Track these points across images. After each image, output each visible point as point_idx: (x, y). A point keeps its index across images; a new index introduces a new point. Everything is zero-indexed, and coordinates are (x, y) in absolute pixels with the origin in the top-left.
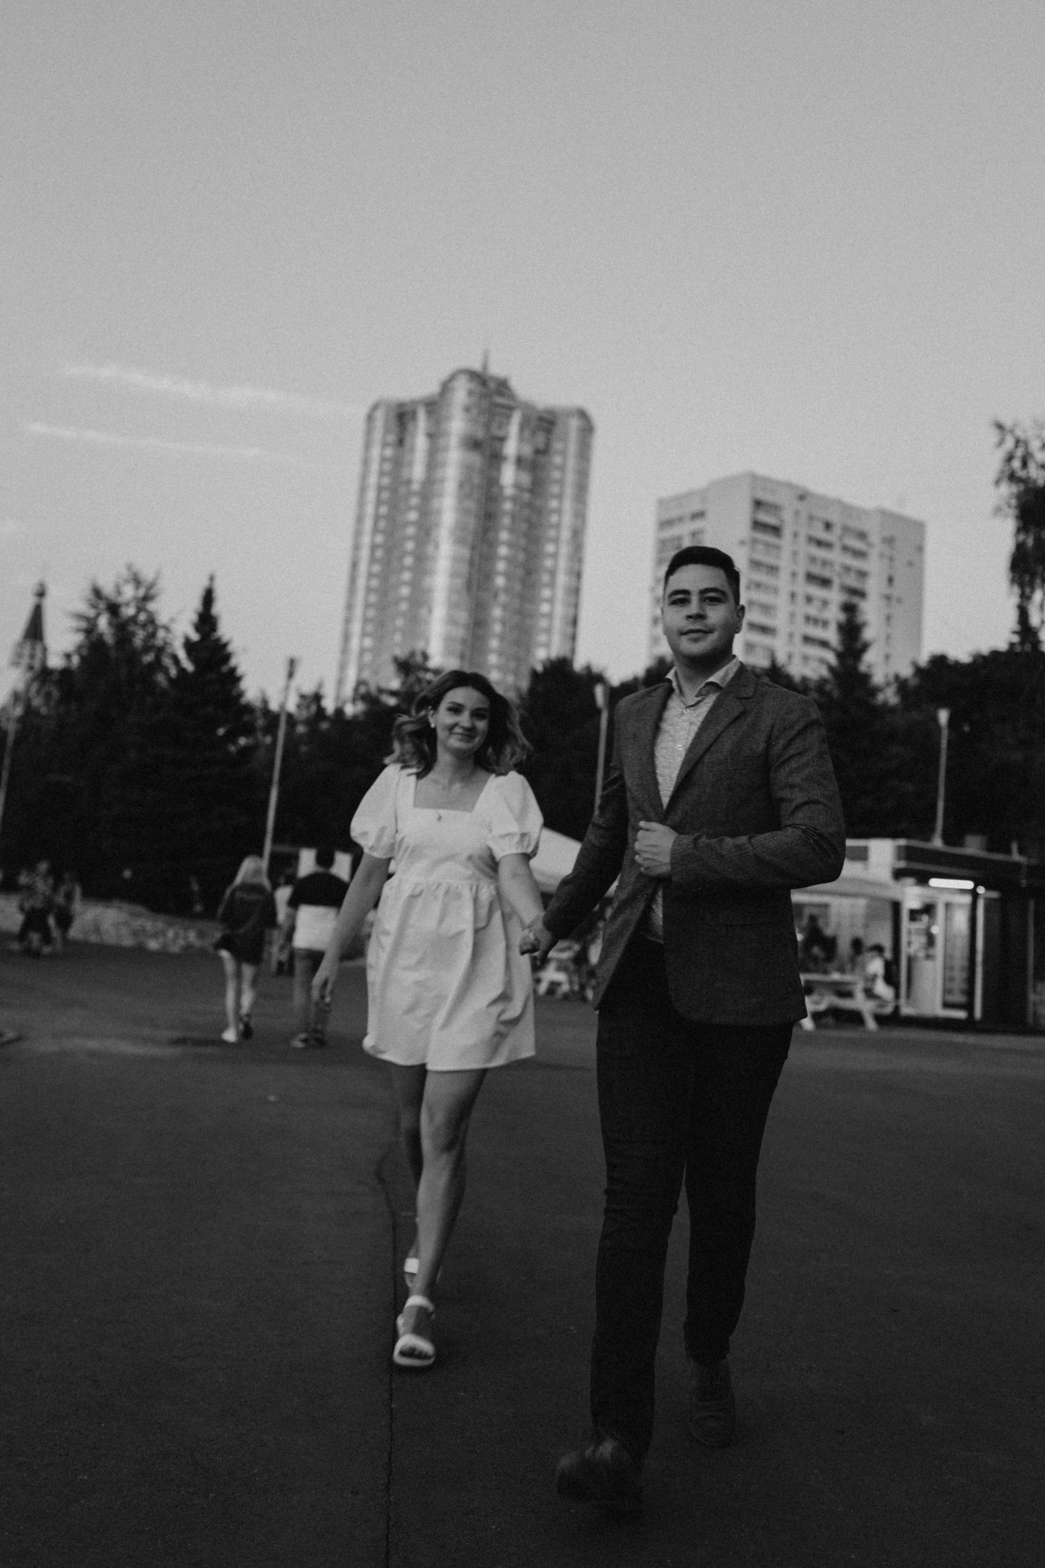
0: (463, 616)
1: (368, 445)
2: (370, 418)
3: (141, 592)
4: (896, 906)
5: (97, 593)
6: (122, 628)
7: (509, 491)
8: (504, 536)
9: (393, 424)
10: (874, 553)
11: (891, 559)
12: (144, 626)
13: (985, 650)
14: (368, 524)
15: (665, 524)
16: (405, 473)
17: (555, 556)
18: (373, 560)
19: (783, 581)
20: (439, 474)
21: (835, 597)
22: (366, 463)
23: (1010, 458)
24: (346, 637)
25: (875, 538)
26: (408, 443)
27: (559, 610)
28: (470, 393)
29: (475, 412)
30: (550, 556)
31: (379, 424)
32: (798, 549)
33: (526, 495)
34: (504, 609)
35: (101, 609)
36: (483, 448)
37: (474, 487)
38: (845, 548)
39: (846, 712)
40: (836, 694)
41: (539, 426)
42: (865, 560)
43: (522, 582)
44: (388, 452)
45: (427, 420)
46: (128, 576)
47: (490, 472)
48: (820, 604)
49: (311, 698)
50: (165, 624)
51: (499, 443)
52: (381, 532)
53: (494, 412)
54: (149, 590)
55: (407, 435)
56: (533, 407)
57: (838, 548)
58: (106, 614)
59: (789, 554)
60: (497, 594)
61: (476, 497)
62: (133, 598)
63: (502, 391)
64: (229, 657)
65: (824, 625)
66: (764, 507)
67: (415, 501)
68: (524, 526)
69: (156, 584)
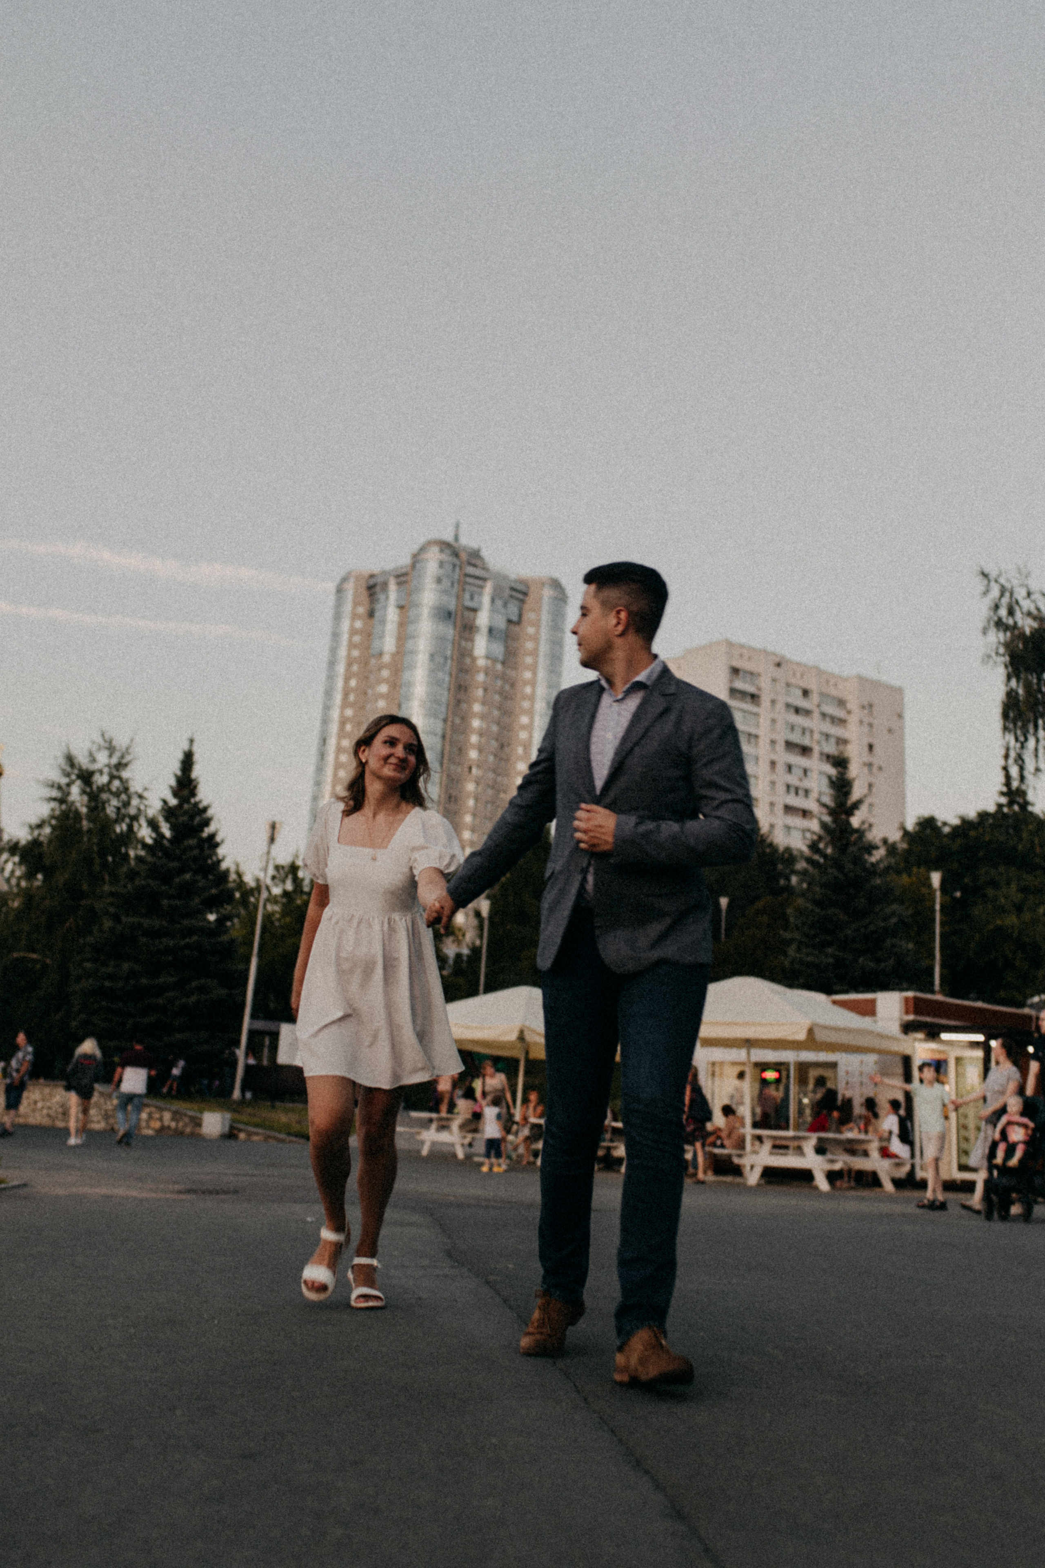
0: (435, 791)
1: (337, 617)
2: (339, 590)
3: (114, 760)
4: (907, 1061)
5: (70, 760)
6: (95, 797)
7: (481, 662)
8: (477, 708)
9: (364, 593)
10: (853, 720)
11: (871, 725)
12: (117, 795)
13: (972, 814)
14: (338, 698)
16: (376, 644)
17: (529, 727)
18: (342, 734)
19: (762, 749)
20: (409, 645)
21: (818, 767)
22: (336, 636)
23: (997, 607)
25: (853, 704)
26: (377, 614)
28: (441, 564)
29: (446, 583)
30: (523, 727)
31: (349, 595)
32: (776, 716)
33: (499, 667)
34: (478, 784)
35: (74, 777)
36: (456, 619)
37: (446, 658)
38: (824, 715)
39: (841, 868)
40: (829, 851)
41: (511, 596)
42: (845, 727)
43: (495, 756)
44: (359, 624)
45: (398, 591)
46: (102, 743)
47: (463, 643)
48: (800, 773)
49: (286, 869)
50: (140, 791)
51: (471, 614)
52: (352, 705)
53: (466, 583)
54: (122, 757)
55: (378, 606)
56: (506, 578)
57: (816, 715)
58: (78, 783)
59: (768, 722)
60: (470, 768)
61: (448, 667)
62: (106, 766)
63: (473, 561)
64: (207, 822)
65: (807, 792)
66: (741, 673)
67: (385, 673)
68: (497, 697)
69: (130, 751)
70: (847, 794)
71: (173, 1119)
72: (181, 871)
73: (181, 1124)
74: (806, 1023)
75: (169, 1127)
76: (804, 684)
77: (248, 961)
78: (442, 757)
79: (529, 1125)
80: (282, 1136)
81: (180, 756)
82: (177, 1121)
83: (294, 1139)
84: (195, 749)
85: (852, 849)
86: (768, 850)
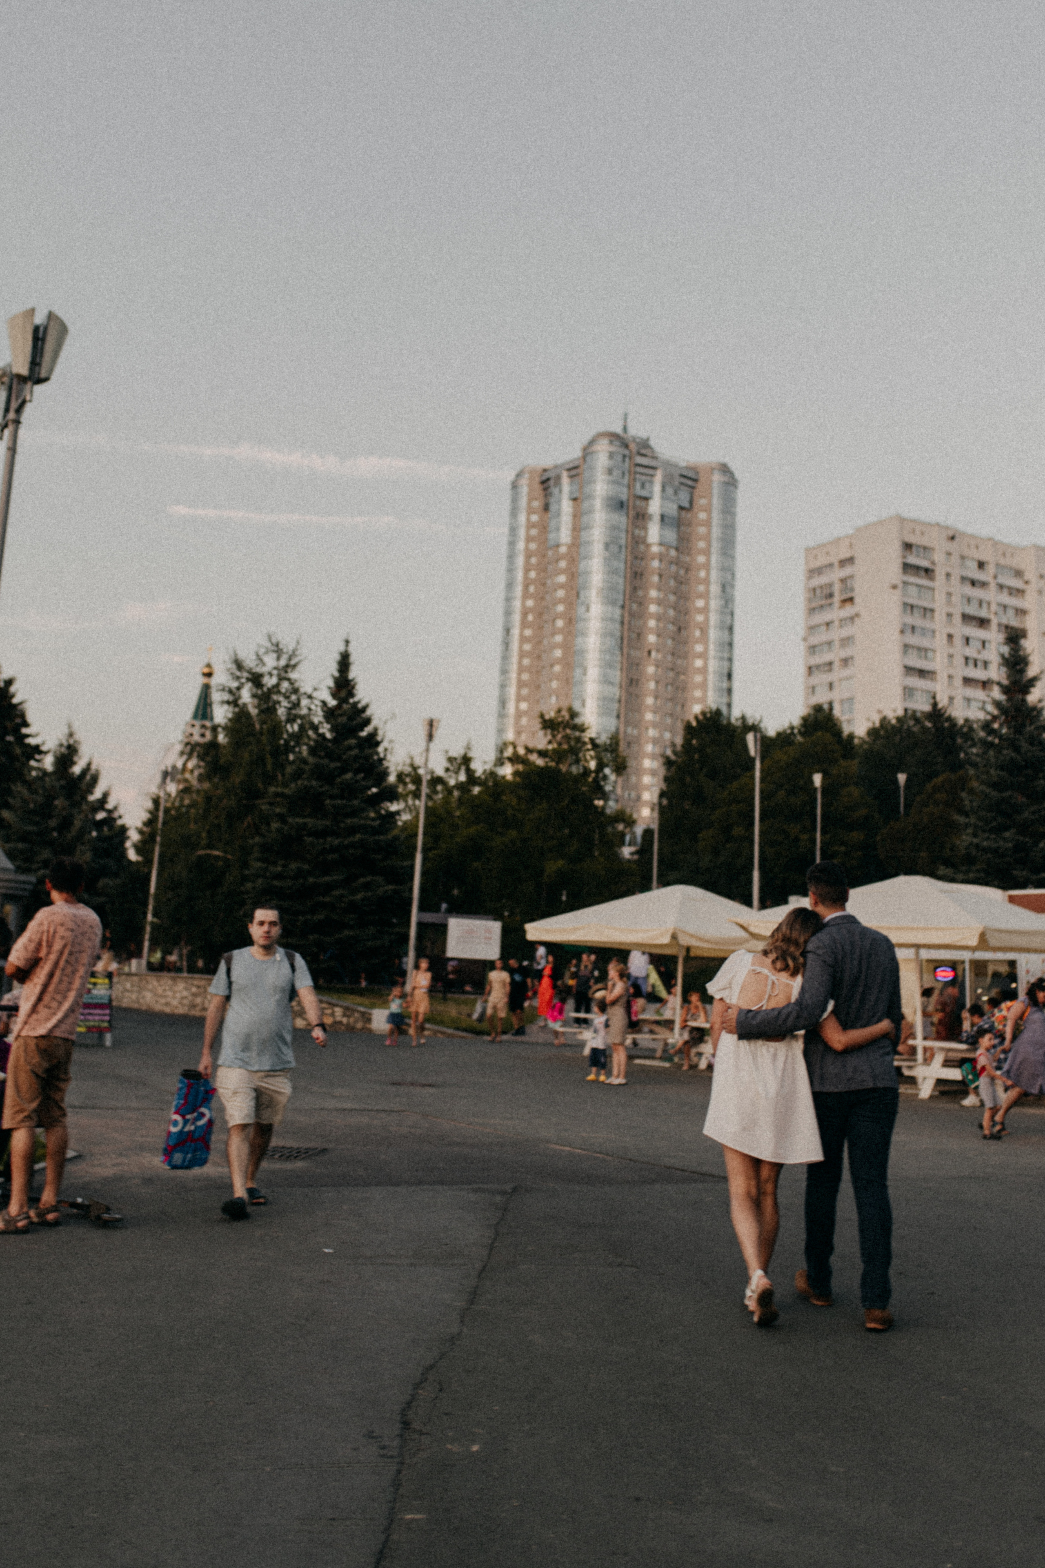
0: (616, 675)
1: (514, 513)
2: (515, 486)
3: (283, 662)
5: (238, 663)
6: (265, 698)
7: (655, 549)
8: (653, 593)
9: (538, 487)
10: (1032, 590)
12: (287, 696)
14: (519, 590)
15: (814, 572)
16: (552, 536)
17: (705, 610)
18: (524, 624)
19: (939, 622)
20: (584, 536)
21: (995, 637)
22: (513, 530)
24: (503, 703)
25: (1031, 574)
26: (553, 508)
27: (713, 665)
28: (611, 455)
29: (617, 474)
30: (700, 611)
31: (524, 490)
32: (951, 590)
33: (673, 553)
34: (657, 666)
35: (243, 680)
36: (628, 509)
37: (620, 547)
38: (1001, 587)
39: (1017, 749)
40: (1004, 731)
41: (682, 484)
42: (1023, 597)
43: (673, 639)
44: (535, 518)
45: (571, 484)
46: (269, 645)
47: (637, 532)
48: (979, 645)
49: (459, 761)
50: (309, 690)
51: (643, 503)
52: (531, 596)
53: (636, 473)
54: (290, 659)
55: (552, 500)
56: (676, 466)
57: (993, 586)
58: (249, 685)
59: (944, 596)
60: (649, 652)
61: (623, 557)
62: (275, 668)
63: (643, 451)
64: (368, 721)
65: (986, 664)
66: (914, 549)
67: (563, 564)
68: (672, 583)
69: (297, 653)
70: (1022, 671)
71: (344, 1015)
72: (343, 770)
73: (352, 1020)
74: (978, 928)
75: (340, 1022)
76: (983, 558)
77: (413, 857)
78: (622, 643)
79: (688, 1029)
80: (450, 1031)
81: (338, 657)
82: (349, 1017)
83: (464, 1034)
84: (351, 649)
85: (1029, 728)
86: (946, 725)
